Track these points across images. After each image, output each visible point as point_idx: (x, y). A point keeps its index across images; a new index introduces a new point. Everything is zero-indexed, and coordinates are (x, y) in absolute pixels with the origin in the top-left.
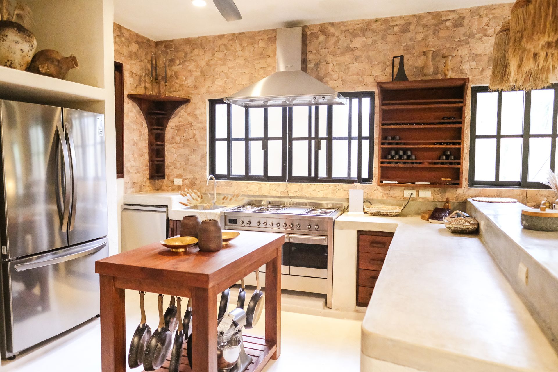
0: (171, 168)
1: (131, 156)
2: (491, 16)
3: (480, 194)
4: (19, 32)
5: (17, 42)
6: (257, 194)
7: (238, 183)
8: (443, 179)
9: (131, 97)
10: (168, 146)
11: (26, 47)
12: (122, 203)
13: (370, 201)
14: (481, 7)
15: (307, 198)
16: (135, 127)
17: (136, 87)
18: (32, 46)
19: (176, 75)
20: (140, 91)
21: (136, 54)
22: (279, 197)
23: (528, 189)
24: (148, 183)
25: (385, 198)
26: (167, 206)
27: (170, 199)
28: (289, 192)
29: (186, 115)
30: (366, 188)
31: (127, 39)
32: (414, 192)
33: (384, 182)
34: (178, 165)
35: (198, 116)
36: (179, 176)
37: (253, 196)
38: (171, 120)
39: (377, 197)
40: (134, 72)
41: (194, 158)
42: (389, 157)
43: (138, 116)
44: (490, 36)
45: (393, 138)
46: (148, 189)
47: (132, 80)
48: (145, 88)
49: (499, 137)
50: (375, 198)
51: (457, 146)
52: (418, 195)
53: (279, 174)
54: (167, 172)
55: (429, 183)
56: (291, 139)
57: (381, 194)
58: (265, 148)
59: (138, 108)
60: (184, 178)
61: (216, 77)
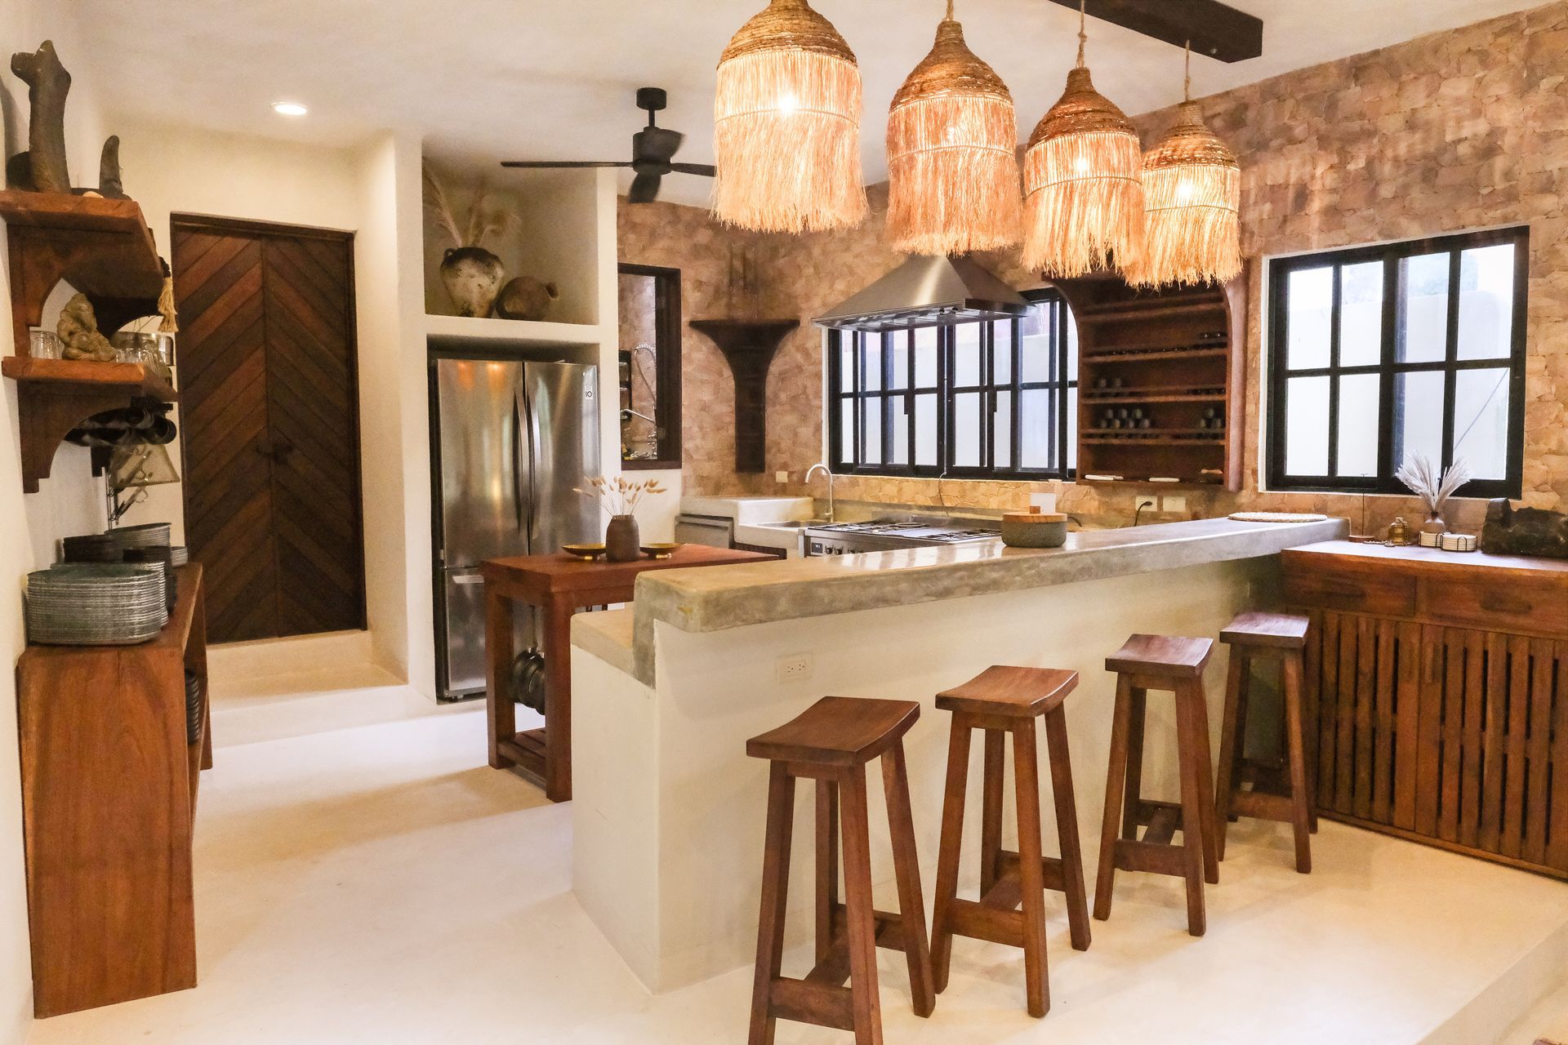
0: (774, 450)
1: (695, 429)
2: (1300, 96)
3: (1281, 506)
4: (476, 262)
5: (472, 277)
6: (896, 501)
7: (867, 480)
8: (1204, 471)
9: (695, 325)
10: (769, 410)
11: (485, 281)
12: (677, 512)
13: (1078, 519)
14: (1281, 76)
15: (973, 511)
16: (706, 377)
17: (709, 306)
18: (494, 277)
19: (781, 275)
20: (718, 313)
21: (707, 248)
22: (928, 508)
23: (1365, 495)
24: (733, 478)
25: (1102, 512)
26: (730, 519)
27: (736, 506)
28: (944, 497)
29: (793, 350)
30: (1069, 490)
31: (688, 225)
32: (1154, 500)
33: (1087, 477)
34: (783, 445)
35: (811, 351)
36: (784, 467)
37: (890, 505)
38: (773, 362)
39: (1089, 511)
40: (704, 280)
41: (805, 432)
42: (1104, 424)
43: (712, 358)
44: (1300, 142)
45: (1110, 384)
46: (731, 489)
47: (698, 294)
48: (729, 306)
49: (1335, 372)
50: (1085, 512)
51: (1217, 398)
52: (1160, 505)
53: (934, 462)
54: (768, 457)
55: (1177, 480)
56: (953, 391)
57: (1096, 503)
58: (910, 409)
59: (712, 344)
60: (791, 470)
61: (835, 274)
